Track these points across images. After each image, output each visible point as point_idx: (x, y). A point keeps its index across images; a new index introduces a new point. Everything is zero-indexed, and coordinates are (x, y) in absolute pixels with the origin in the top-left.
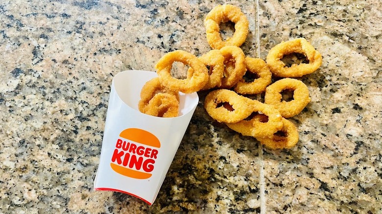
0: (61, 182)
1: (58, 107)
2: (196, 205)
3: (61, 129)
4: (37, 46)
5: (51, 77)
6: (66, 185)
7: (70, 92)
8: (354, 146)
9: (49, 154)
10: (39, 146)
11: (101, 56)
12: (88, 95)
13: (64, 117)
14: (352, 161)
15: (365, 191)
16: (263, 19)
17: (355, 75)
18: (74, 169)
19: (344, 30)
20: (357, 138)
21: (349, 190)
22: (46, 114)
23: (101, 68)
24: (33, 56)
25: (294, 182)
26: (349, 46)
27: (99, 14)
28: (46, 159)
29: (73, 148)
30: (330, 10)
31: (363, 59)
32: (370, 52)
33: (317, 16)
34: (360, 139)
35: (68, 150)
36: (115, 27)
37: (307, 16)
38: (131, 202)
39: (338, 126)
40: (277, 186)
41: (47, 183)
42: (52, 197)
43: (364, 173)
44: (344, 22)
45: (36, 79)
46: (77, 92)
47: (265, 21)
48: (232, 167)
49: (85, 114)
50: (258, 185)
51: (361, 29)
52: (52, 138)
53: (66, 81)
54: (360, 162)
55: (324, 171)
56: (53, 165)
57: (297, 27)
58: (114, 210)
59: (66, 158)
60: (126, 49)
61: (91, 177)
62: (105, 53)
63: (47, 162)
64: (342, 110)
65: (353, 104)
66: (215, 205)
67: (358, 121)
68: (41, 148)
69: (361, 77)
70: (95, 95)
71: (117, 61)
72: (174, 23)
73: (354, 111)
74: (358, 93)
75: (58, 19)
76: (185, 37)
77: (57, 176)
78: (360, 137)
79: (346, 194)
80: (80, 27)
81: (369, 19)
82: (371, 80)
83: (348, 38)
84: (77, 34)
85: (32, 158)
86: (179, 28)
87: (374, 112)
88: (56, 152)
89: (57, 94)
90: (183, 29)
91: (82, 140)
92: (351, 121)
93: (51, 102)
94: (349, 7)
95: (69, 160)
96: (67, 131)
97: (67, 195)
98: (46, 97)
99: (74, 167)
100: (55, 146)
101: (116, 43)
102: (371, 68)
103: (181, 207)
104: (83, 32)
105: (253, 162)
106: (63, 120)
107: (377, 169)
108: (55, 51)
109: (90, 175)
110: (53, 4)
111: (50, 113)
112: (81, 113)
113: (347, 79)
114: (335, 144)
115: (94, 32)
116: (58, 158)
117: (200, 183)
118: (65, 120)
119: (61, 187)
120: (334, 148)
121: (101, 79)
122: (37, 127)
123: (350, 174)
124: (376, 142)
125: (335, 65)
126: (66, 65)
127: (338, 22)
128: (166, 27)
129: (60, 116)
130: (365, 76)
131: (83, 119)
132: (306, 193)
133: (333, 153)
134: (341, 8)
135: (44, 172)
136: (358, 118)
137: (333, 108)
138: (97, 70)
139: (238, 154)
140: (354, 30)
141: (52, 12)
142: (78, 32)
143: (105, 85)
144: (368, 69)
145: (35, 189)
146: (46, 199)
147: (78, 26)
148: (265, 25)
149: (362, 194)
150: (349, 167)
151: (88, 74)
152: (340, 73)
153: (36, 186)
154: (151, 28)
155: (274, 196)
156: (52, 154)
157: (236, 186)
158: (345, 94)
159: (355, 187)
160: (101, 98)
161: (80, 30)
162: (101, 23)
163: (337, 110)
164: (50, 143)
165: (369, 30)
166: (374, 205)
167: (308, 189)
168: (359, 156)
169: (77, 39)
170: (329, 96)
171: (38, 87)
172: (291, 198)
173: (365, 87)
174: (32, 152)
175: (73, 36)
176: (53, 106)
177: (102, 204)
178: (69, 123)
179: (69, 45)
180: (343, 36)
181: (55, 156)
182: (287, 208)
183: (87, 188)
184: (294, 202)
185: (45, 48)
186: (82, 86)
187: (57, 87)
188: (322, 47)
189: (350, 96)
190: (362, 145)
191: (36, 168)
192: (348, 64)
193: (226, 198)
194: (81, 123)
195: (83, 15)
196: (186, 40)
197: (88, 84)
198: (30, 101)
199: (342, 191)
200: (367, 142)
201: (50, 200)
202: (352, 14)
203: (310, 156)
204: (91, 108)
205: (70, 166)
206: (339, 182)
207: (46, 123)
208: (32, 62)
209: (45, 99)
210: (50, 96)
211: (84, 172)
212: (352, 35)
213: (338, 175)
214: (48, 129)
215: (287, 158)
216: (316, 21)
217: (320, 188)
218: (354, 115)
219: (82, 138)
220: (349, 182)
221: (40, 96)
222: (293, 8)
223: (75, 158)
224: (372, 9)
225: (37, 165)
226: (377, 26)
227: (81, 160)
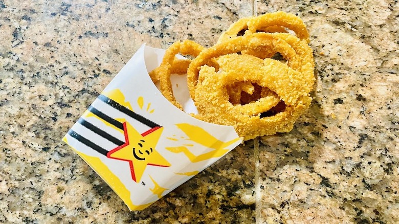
1: (37, 92)
2: (184, 201)
3: (39, 115)
4: (18, 27)
5: (31, 60)
6: (41, 177)
7: (51, 76)
8: (357, 139)
9: (24, 142)
10: (13, 133)
11: (86, 39)
12: (70, 80)
13: (43, 102)
14: (356, 154)
15: (370, 187)
16: (261, 5)
17: (358, 65)
18: (50, 159)
19: (346, 19)
20: (361, 130)
21: (353, 186)
22: (23, 99)
23: (86, 51)
24: (13, 38)
25: (293, 176)
26: (352, 35)
28: (20, 147)
31: (367, 48)
32: (374, 41)
33: (318, 4)
34: (364, 132)
35: (45, 138)
36: (103, 10)
38: (112, 197)
39: (341, 117)
40: (274, 180)
41: (20, 174)
42: (24, 189)
43: (368, 168)
44: (346, 10)
45: (15, 62)
46: (58, 76)
49: (66, 100)
50: (254, 180)
51: (364, 18)
52: (28, 125)
53: (47, 65)
54: (365, 156)
55: (325, 165)
58: (93, 205)
59: (42, 147)
60: (114, 32)
61: (69, 168)
62: (91, 36)
63: (21, 151)
64: (344, 101)
65: (357, 95)
66: (206, 201)
67: (362, 113)
68: (15, 135)
69: (365, 67)
71: (103, 45)
72: (167, 7)
73: (357, 102)
74: (361, 83)
76: (178, 22)
77: (31, 166)
78: (364, 130)
79: (350, 191)
81: (372, 7)
82: (374, 70)
83: (351, 26)
84: (62, 16)
85: (5, 146)
86: (172, 12)
87: (379, 103)
88: (32, 140)
90: (176, 13)
91: (61, 127)
92: (354, 113)
93: (29, 86)
95: (45, 149)
96: (45, 118)
97: (41, 188)
98: (25, 81)
99: (51, 156)
100: (31, 134)
101: (103, 26)
102: (376, 58)
103: (167, 202)
104: (69, 14)
105: (248, 154)
107: (383, 164)
108: (37, 33)
109: (68, 166)
111: (28, 98)
112: (61, 98)
113: (349, 69)
114: (337, 136)
118: (44, 106)
120: (337, 140)
122: (12, 113)
123: (353, 169)
124: (382, 135)
125: (337, 54)
126: (48, 48)
127: (340, 10)
128: (158, 11)
129: (38, 102)
130: (368, 66)
131: (64, 105)
132: (306, 190)
133: (334, 146)
135: (17, 162)
136: (362, 110)
137: (335, 98)
138: (82, 53)
140: (356, 18)
142: (63, 14)
143: (89, 70)
144: (372, 58)
145: (6, 181)
146: (17, 191)
149: (367, 190)
150: (352, 162)
151: (71, 58)
152: (342, 62)
153: (7, 177)
154: (142, 12)
155: (270, 192)
156: (27, 142)
157: (229, 180)
158: (348, 84)
159: (359, 183)
160: (85, 84)
161: (65, 12)
162: (88, 5)
163: (339, 101)
164: (26, 131)
165: (373, 18)
166: (380, 203)
167: (307, 184)
168: (363, 150)
169: (62, 21)
170: (331, 86)
171: (17, 70)
172: (289, 194)
173: (369, 77)
174: (5, 140)
176: (32, 90)
178: (47, 109)
179: (52, 27)
180: (345, 25)
182: (285, 205)
183: (64, 180)
184: (292, 199)
185: (26, 29)
186: (64, 70)
187: (37, 71)
188: (323, 35)
189: (353, 86)
190: (366, 138)
191: (8, 157)
192: (350, 53)
193: (218, 193)
194: (61, 109)
196: (179, 25)
197: (71, 68)
198: (6, 85)
199: (345, 187)
200: (372, 135)
201: (22, 193)
203: (311, 149)
204: (73, 94)
205: (47, 155)
206: (342, 178)
207: (22, 108)
208: (11, 44)
209: (22, 83)
210: (29, 80)
212: (354, 24)
213: (341, 169)
214: (24, 115)
215: (285, 151)
216: (317, 8)
217: (321, 183)
218: (357, 106)
219: (61, 126)
220: (353, 177)
221: (18, 80)
223: (53, 147)
225: (9, 154)
227: (58, 149)
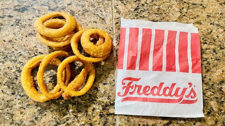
0: (9, 106)
27: (28, 15)
29: (15, 87)
30: (151, 8)
37: (139, 12)
47: (118, 16)
48: (101, 92)
56: (5, 97)
57: (134, 18)
70: (27, 58)
75: (6, 19)
80: (18, 22)
89: (6, 59)
94: (161, 7)
106: (9, 73)
110: (4, 11)
115: (26, 25)
116: (7, 93)
117: (84, 102)
119: (9, 108)
121: (30, 49)
134: (157, 7)
139: (104, 86)
141: (3, 15)
147: (17, 21)
148: (117, 17)
175: (15, 27)
177: (32, 116)
181: (6, 92)
195: (19, 15)
202: (163, 10)
211: (22, 100)
222: (132, 8)
224: (173, 6)
226: (175, 16)
